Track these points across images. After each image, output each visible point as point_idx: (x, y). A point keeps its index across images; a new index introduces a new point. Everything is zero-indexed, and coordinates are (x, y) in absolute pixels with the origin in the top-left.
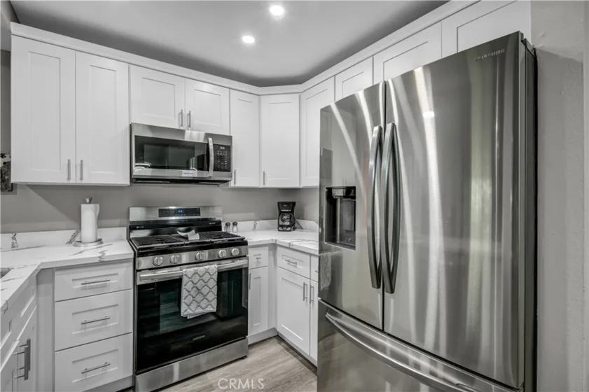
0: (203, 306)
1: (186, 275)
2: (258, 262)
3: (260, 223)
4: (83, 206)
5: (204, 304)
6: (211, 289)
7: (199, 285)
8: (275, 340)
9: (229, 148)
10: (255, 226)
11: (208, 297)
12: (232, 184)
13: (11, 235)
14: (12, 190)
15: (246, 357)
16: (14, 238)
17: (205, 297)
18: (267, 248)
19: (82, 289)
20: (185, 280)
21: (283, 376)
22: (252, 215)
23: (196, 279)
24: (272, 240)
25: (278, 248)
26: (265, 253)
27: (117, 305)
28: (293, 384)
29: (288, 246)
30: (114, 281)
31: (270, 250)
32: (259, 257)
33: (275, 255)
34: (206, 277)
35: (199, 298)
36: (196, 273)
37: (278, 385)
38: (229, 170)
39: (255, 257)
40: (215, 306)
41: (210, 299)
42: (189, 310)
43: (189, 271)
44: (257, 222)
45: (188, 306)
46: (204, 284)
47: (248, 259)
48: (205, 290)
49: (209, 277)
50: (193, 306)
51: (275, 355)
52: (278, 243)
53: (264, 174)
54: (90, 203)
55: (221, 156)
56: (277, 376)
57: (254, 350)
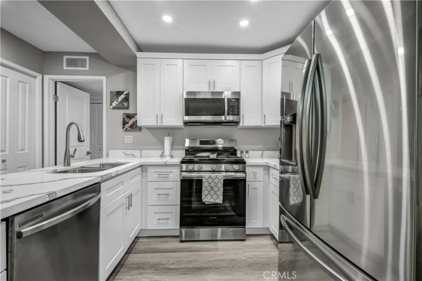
0: (214, 198)
1: (204, 177)
2: (255, 178)
3: (266, 153)
4: (165, 138)
5: (215, 196)
6: (219, 188)
7: (211, 185)
8: (269, 237)
9: (238, 100)
10: (262, 155)
11: (217, 193)
12: (241, 124)
13: (140, 151)
14: (140, 130)
15: (244, 240)
16: (141, 152)
17: (215, 193)
18: (262, 168)
19: (158, 177)
20: (204, 180)
21: (265, 260)
22: (260, 147)
23: (210, 180)
24: (266, 163)
25: (271, 169)
26: (260, 171)
27: (172, 189)
28: (270, 267)
29: (274, 167)
30: (171, 175)
31: (264, 170)
32: (255, 174)
33: (268, 174)
34: (216, 181)
35: (212, 192)
36: (210, 177)
37: (258, 264)
38: (238, 114)
39: (253, 174)
40: (222, 200)
41: (219, 195)
42: (206, 199)
43: (207, 175)
44: (264, 152)
45: (206, 196)
46: (215, 185)
47: (246, 173)
48: (216, 189)
49: (218, 181)
50: (209, 197)
51: (265, 246)
52: (269, 165)
53: (265, 116)
54: (168, 136)
55: (233, 106)
56: (260, 258)
57: (252, 238)
